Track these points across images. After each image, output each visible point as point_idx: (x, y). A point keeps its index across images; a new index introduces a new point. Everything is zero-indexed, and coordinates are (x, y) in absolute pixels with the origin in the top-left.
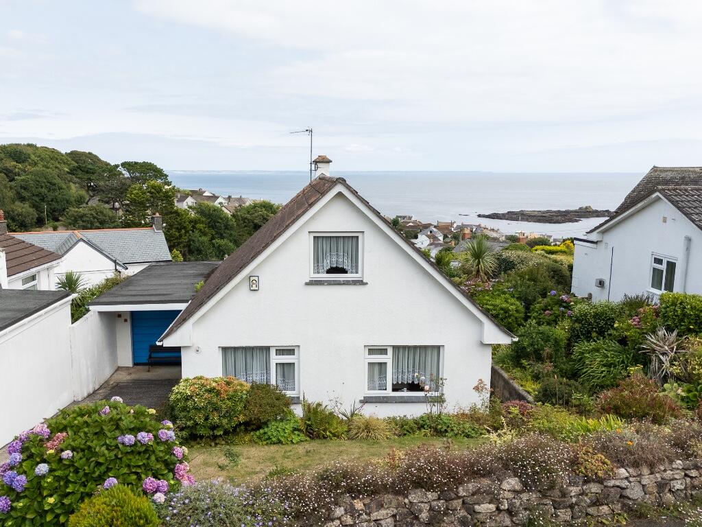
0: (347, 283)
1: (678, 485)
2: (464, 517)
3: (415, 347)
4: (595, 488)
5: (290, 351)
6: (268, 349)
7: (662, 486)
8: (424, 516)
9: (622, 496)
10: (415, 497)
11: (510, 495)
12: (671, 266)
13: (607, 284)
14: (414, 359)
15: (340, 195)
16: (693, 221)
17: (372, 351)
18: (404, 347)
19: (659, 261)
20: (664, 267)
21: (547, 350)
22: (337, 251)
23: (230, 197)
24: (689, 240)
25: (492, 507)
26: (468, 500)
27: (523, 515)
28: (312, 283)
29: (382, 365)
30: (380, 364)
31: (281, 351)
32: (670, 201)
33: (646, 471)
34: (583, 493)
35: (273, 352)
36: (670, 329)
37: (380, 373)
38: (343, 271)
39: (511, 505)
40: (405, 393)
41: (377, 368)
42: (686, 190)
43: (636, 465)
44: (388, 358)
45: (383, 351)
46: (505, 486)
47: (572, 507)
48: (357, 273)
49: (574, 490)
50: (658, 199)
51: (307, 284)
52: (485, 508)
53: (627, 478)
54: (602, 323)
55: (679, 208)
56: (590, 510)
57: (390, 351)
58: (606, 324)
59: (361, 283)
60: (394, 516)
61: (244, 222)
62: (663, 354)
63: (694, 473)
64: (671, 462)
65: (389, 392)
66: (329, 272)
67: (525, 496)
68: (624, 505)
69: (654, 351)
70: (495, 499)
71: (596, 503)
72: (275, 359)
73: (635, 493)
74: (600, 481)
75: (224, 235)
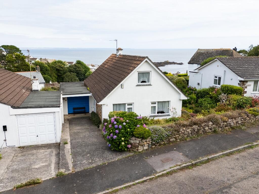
0: (147, 85)
1: (240, 122)
2: (203, 130)
3: (163, 102)
4: (225, 123)
5: (131, 104)
6: (125, 104)
7: (237, 122)
8: (196, 130)
9: (230, 125)
10: (194, 127)
11: (211, 126)
12: (220, 78)
13: (200, 84)
14: (163, 105)
15: (146, 61)
16: (227, 66)
17: (152, 103)
18: (160, 102)
19: (216, 77)
20: (217, 79)
21: (192, 101)
22: (144, 77)
23: (41, 58)
24: (225, 71)
25: (208, 128)
26: (204, 127)
27: (213, 129)
28: (137, 86)
29: (155, 107)
30: (154, 107)
31: (129, 105)
32: (220, 61)
33: (234, 120)
34: (223, 125)
35: (126, 105)
36: (225, 94)
37: (154, 109)
38: (145, 82)
39: (211, 127)
40: (160, 114)
41: (153, 108)
42: (223, 58)
43: (232, 118)
44: (156, 105)
45: (155, 103)
46: (210, 124)
47: (221, 127)
48: (149, 82)
49: (222, 124)
50: (216, 60)
51: (136, 86)
52: (207, 128)
53: (230, 121)
54: (205, 94)
55: (223, 63)
56: (225, 128)
57: (157, 103)
58: (206, 94)
59: (150, 85)
60: (191, 131)
61: (53, 68)
62: (223, 100)
63: (242, 120)
64: (238, 118)
65: (156, 114)
66: (142, 82)
67: (213, 126)
68: (230, 127)
69: (221, 99)
70: (208, 127)
71: (226, 126)
72: (127, 107)
73: (232, 124)
74: (226, 122)
75: (46, 73)
